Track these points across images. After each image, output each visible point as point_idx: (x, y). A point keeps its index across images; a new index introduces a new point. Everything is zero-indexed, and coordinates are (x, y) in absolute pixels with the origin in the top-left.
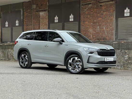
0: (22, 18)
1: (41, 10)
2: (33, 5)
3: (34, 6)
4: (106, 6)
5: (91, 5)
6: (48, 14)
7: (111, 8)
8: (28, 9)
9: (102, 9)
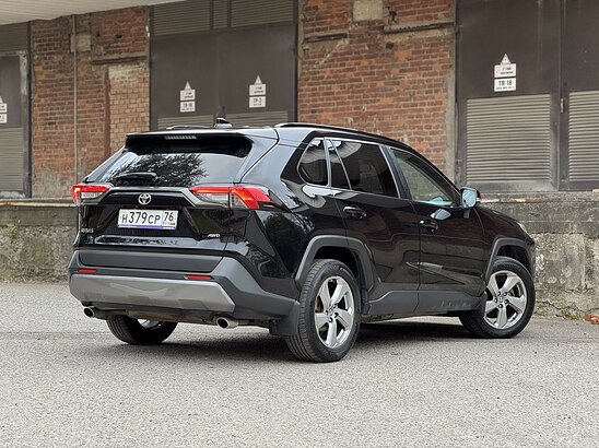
0: (24, 90)
1: (115, 56)
2: (77, 33)
3: (84, 42)
4: (413, 49)
5: (347, 41)
6: (147, 76)
7: (436, 57)
8: (53, 53)
9: (396, 60)
